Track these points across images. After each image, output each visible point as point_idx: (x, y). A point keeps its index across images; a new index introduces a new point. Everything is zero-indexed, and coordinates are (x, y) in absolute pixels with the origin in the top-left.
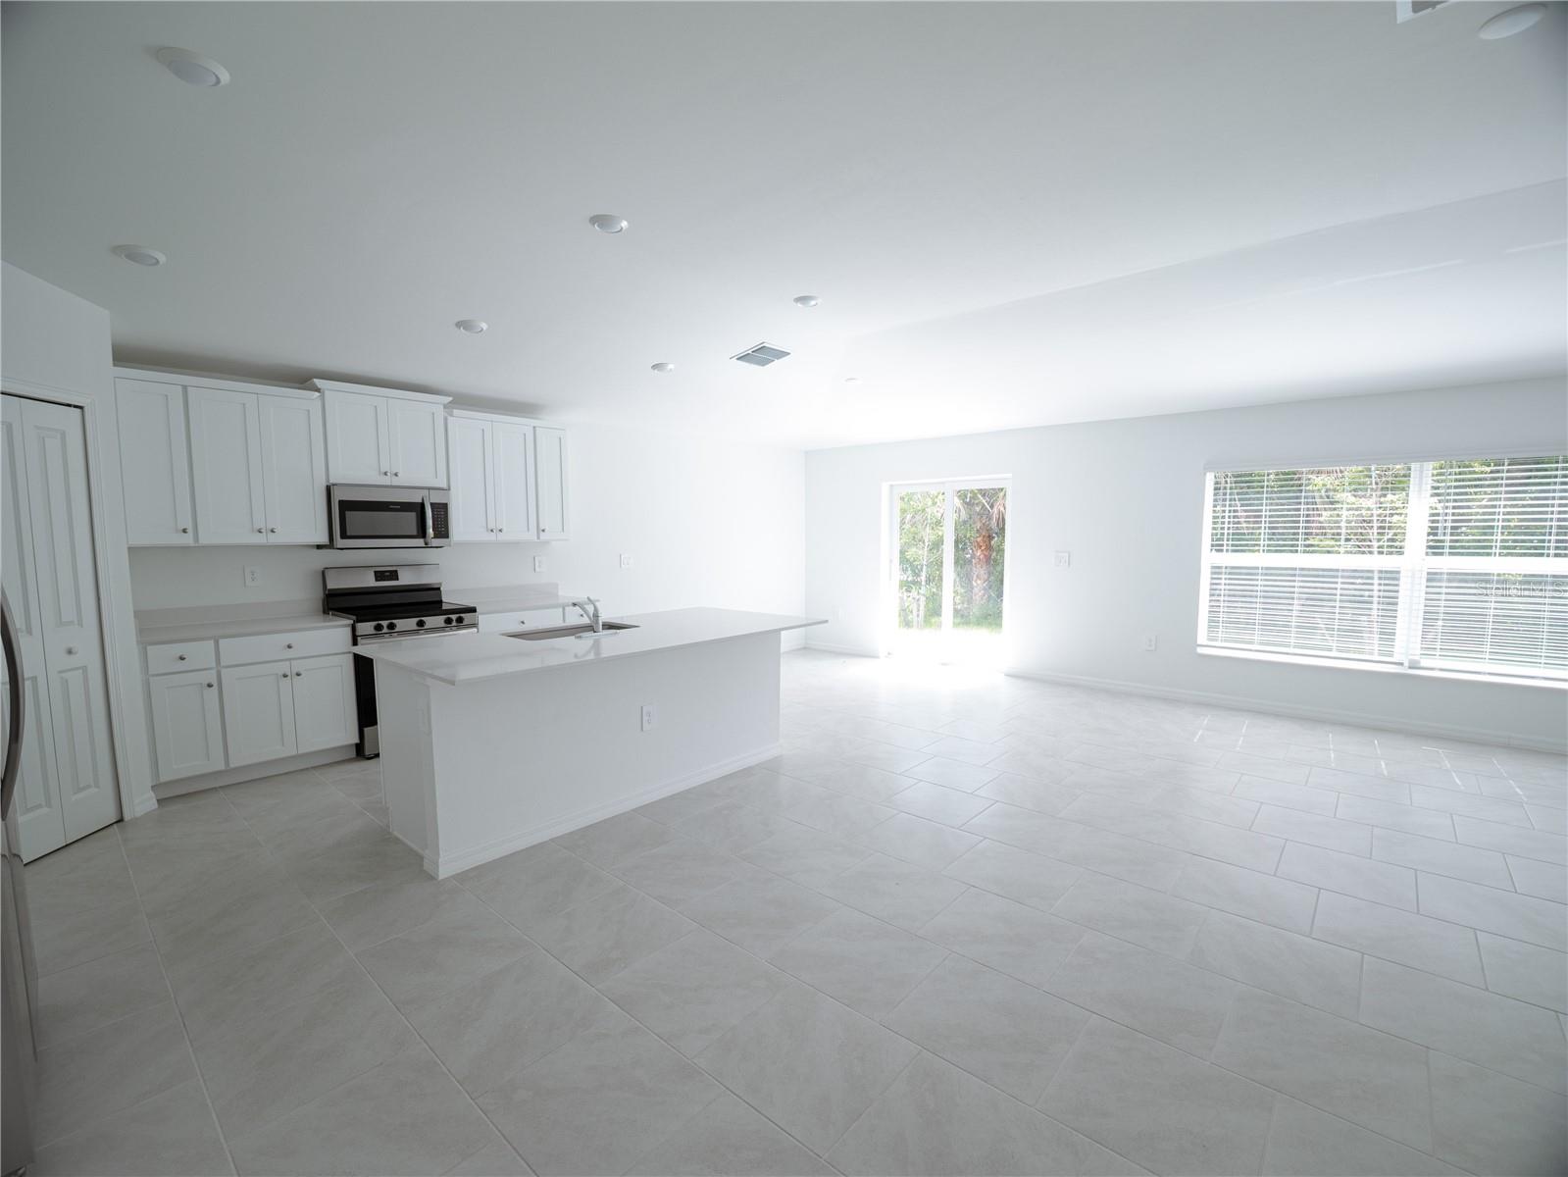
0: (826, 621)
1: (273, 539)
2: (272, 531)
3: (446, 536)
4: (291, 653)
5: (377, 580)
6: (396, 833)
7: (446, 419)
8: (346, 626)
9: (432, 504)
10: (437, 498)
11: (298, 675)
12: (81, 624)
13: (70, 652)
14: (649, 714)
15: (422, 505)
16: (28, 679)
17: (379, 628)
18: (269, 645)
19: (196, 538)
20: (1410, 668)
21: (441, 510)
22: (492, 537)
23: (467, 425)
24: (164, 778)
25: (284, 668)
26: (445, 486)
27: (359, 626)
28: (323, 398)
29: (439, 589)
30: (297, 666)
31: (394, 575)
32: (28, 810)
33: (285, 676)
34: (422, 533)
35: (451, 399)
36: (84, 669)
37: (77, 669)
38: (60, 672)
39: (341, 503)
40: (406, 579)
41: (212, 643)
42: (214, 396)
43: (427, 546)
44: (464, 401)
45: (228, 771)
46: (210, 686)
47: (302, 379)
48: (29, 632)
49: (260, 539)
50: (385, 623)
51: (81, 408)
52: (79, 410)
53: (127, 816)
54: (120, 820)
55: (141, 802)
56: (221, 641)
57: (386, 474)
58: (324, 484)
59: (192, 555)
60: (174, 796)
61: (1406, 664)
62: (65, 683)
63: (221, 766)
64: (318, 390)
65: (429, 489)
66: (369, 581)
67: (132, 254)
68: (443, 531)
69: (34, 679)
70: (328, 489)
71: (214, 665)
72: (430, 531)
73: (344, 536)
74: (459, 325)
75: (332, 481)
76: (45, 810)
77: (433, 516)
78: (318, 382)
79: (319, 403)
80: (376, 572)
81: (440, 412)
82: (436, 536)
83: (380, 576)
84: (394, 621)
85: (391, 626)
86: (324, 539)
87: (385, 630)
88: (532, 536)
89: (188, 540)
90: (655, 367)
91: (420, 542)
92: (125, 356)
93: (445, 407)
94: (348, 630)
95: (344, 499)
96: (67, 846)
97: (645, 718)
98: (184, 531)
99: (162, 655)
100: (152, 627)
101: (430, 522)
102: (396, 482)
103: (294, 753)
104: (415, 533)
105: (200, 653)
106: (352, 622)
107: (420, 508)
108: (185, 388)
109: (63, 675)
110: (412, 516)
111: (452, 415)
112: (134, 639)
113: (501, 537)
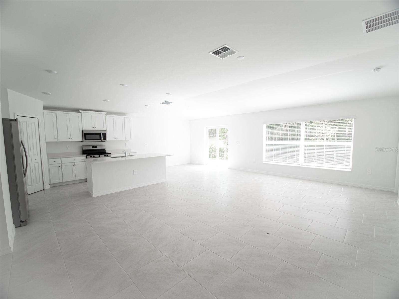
0: (173, 155)
1: (72, 140)
2: (72, 139)
3: (106, 139)
4: (74, 161)
5: (92, 148)
6: (89, 192)
7: (106, 117)
9: (103, 133)
10: (104, 132)
11: (76, 165)
12: (37, 155)
13: (36, 160)
14: (135, 172)
15: (101, 133)
16: (29, 164)
17: (91, 157)
18: (70, 160)
19: (58, 140)
20: (301, 165)
21: (105, 135)
22: (115, 139)
23: (110, 118)
24: (52, 183)
26: (106, 130)
27: (87, 156)
28: (81, 114)
29: (105, 150)
31: (96, 147)
32: (29, 186)
33: (73, 165)
34: (101, 139)
35: (106, 113)
36: (38, 163)
37: (37, 163)
38: (34, 163)
39: (85, 133)
40: (98, 148)
41: (60, 159)
42: (61, 114)
43: (102, 141)
44: (109, 113)
45: (63, 182)
46: (60, 167)
47: (77, 110)
48: (29, 156)
49: (70, 140)
50: (92, 156)
51: (38, 118)
52: (37, 119)
53: (45, 189)
54: (44, 189)
55: (47, 187)
56: (62, 159)
57: (93, 128)
58: (81, 130)
59: (58, 143)
60: (54, 186)
61: (300, 164)
62: (35, 165)
63: (62, 181)
64: (80, 112)
65: (102, 130)
66: (91, 148)
67: (45, 93)
68: (105, 138)
69: (30, 164)
70: (82, 131)
71: (60, 163)
72: (102, 138)
73: (85, 139)
74: (104, 100)
75: (83, 129)
76: (31, 186)
77: (103, 135)
78: (80, 111)
79: (81, 115)
80: (92, 146)
81: (104, 115)
82: (104, 139)
83: (93, 147)
84: (94, 156)
85: (94, 157)
86: (81, 140)
87: (92, 157)
88: (124, 139)
89: (56, 140)
90: (146, 105)
91: (100, 141)
92: (45, 108)
93: (106, 114)
94: (86, 157)
95: (85, 132)
96: (35, 193)
97: (134, 172)
98: (56, 139)
99: (51, 161)
100: (49, 156)
101: (102, 137)
102: (96, 129)
103: (75, 180)
104: (99, 139)
105: (58, 161)
106: (86, 156)
107: (100, 134)
108: (56, 113)
109: (35, 164)
110: (99, 136)
111: (107, 116)
112: (47, 158)
113: (117, 139)
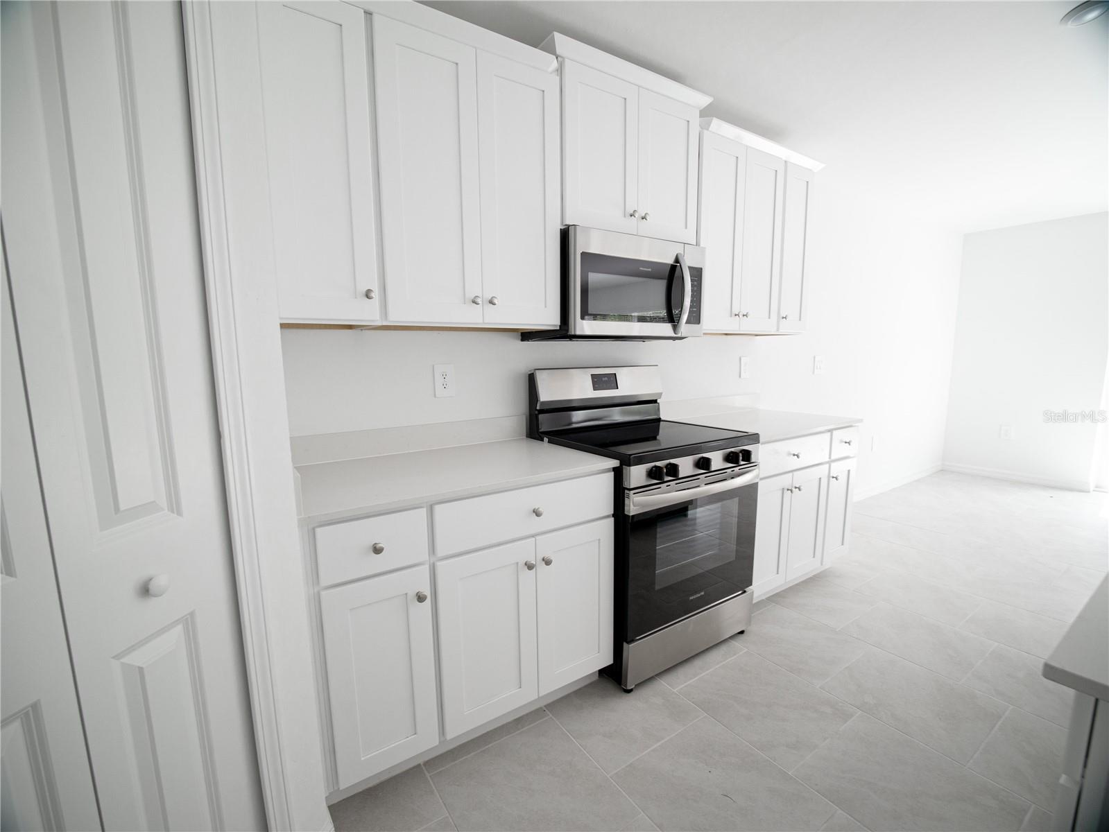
1: (491, 317)
2: (491, 302)
3: (700, 320)
5: (594, 388)
8: (607, 471)
9: (689, 267)
10: (692, 259)
11: (547, 563)
17: (654, 474)
18: (506, 511)
19: (384, 309)
25: (527, 551)
26: (694, 242)
28: (562, 67)
29: (655, 401)
30: (546, 546)
31: (612, 382)
33: (528, 567)
34: (670, 315)
35: (710, 101)
39: (584, 257)
40: (626, 387)
41: (423, 515)
43: (681, 336)
45: (447, 753)
46: (419, 597)
49: (474, 316)
50: (662, 465)
56: (437, 508)
57: (633, 213)
58: (558, 225)
63: (433, 741)
64: (557, 54)
66: (586, 389)
70: (565, 233)
71: (424, 556)
72: (687, 312)
73: (585, 314)
75: (569, 221)
77: (691, 285)
79: (557, 79)
80: (593, 376)
81: (695, 120)
82: (689, 321)
83: (597, 382)
85: (672, 471)
86: (552, 320)
87: (665, 477)
89: (371, 312)
93: (701, 114)
98: (368, 295)
101: (688, 298)
102: (644, 230)
105: (403, 534)
111: (708, 130)
